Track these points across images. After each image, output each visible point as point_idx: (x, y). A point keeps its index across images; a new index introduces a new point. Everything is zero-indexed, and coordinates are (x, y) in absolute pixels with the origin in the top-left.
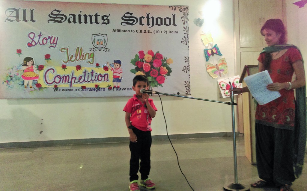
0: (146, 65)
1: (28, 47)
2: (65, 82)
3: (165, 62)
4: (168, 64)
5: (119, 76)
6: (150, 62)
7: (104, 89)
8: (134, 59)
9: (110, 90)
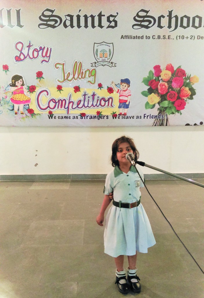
0: (163, 85)
1: (15, 62)
2: (61, 107)
3: (188, 81)
4: (192, 84)
5: (127, 101)
6: (169, 81)
7: (107, 116)
8: (147, 77)
9: (114, 118)
